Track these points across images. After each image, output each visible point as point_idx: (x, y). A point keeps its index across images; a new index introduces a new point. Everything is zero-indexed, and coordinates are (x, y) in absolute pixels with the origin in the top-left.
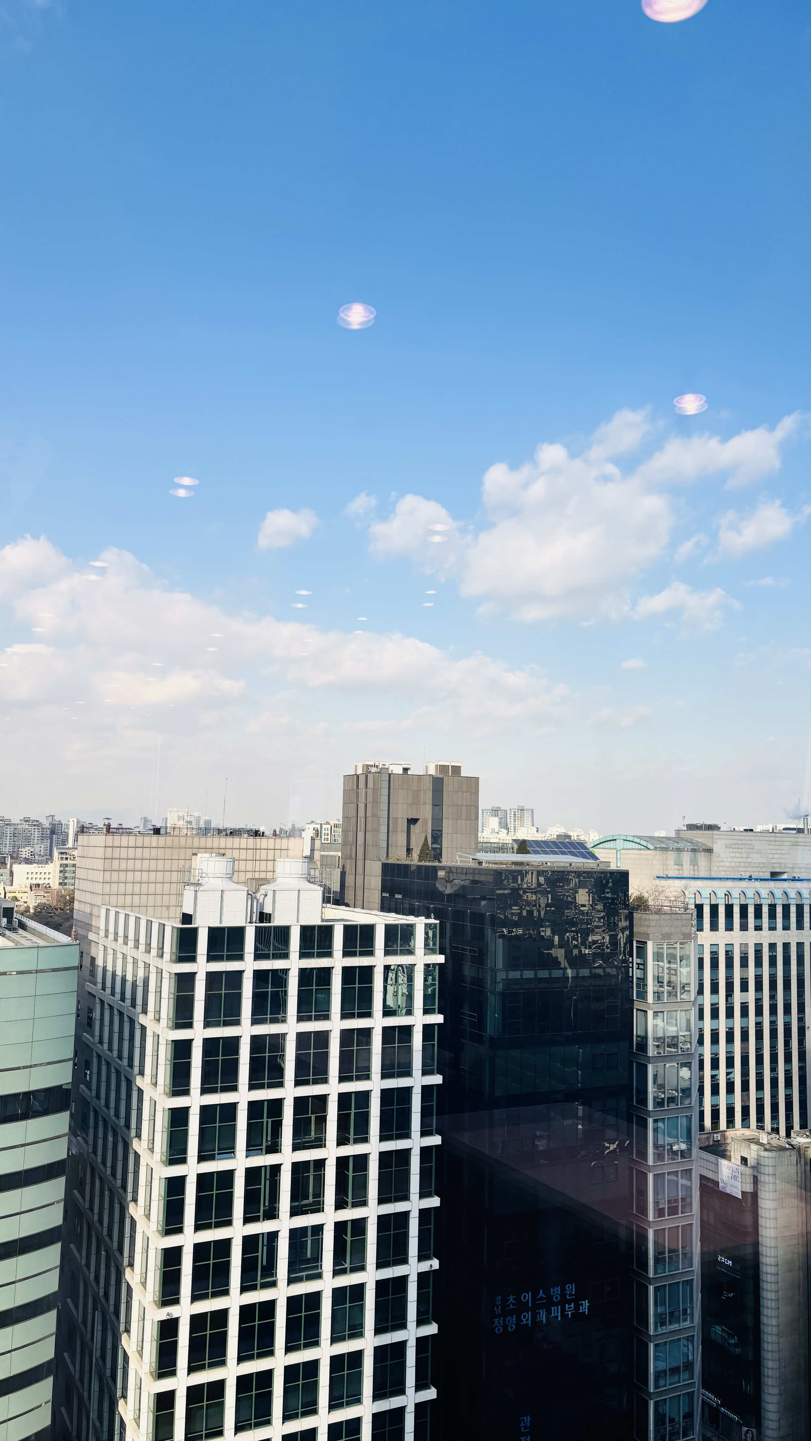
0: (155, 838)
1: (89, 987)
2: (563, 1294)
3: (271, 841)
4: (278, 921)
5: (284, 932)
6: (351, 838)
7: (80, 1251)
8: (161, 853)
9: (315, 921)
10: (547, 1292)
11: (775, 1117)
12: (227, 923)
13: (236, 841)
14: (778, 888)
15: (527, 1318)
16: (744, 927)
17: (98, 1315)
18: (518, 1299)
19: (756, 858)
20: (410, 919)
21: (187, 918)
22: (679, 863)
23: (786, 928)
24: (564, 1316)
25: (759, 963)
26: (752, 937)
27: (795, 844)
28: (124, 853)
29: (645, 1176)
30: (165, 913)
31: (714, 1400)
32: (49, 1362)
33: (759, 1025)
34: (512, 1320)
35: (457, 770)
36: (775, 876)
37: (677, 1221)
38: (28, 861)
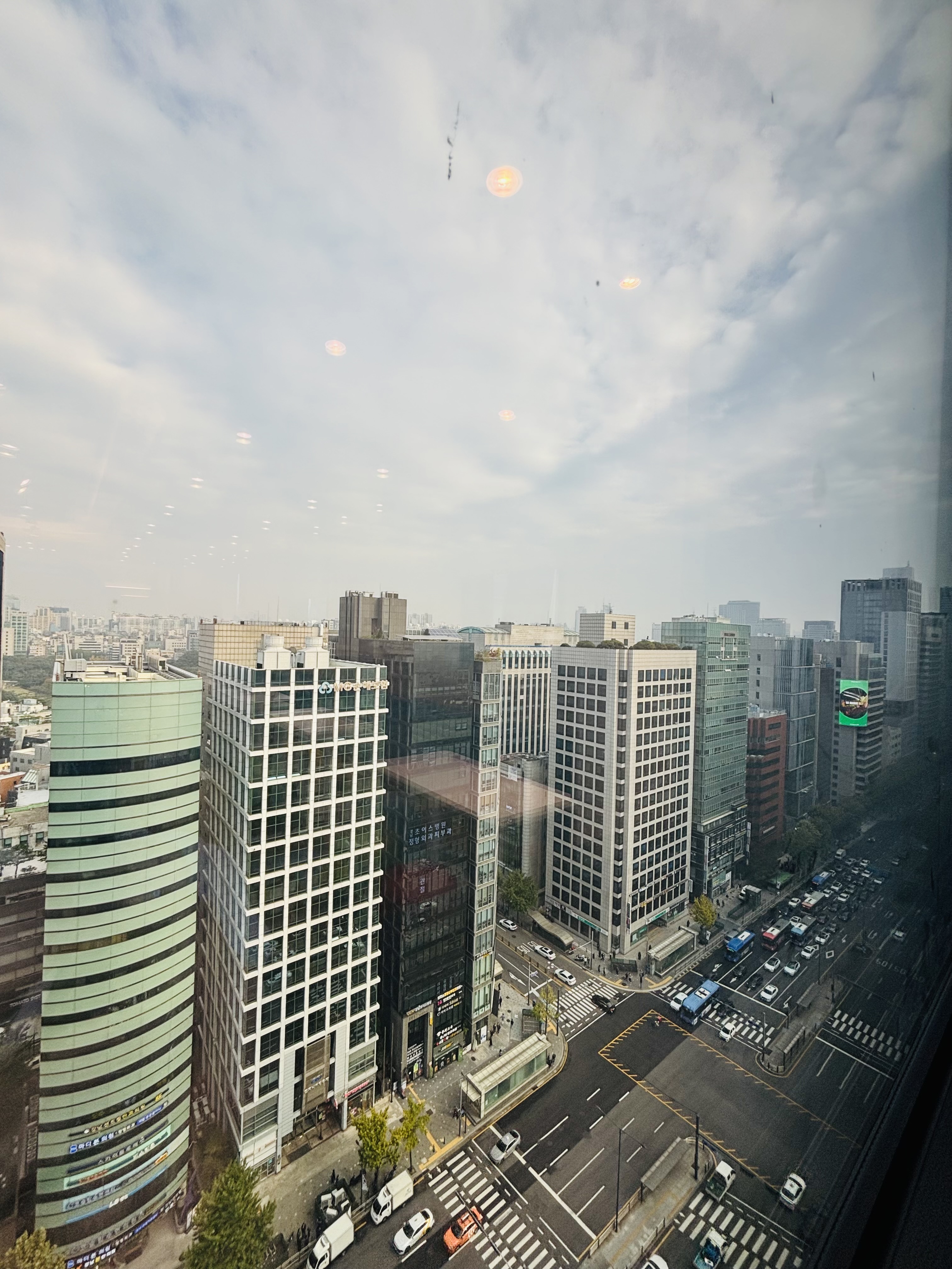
0: (241, 626)
1: (208, 699)
2: (440, 826)
3: (303, 630)
4: (307, 667)
5: (310, 673)
6: (344, 626)
7: (209, 823)
8: (245, 634)
9: (326, 666)
10: (433, 826)
11: (532, 748)
12: (281, 668)
13: (284, 629)
14: (537, 650)
15: (424, 838)
16: (523, 667)
17: (219, 852)
18: (420, 830)
19: (529, 637)
20: (374, 666)
21: (259, 666)
22: (496, 639)
23: (540, 667)
24: (440, 835)
25: (528, 683)
26: (526, 671)
27: (546, 631)
28: (225, 634)
29: (477, 775)
30: (248, 663)
31: (503, 864)
32: (195, 875)
33: (527, 709)
34: (417, 839)
35: (396, 596)
36: (537, 645)
37: (491, 792)
38: (172, 638)
